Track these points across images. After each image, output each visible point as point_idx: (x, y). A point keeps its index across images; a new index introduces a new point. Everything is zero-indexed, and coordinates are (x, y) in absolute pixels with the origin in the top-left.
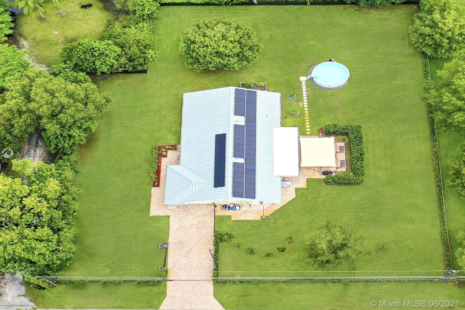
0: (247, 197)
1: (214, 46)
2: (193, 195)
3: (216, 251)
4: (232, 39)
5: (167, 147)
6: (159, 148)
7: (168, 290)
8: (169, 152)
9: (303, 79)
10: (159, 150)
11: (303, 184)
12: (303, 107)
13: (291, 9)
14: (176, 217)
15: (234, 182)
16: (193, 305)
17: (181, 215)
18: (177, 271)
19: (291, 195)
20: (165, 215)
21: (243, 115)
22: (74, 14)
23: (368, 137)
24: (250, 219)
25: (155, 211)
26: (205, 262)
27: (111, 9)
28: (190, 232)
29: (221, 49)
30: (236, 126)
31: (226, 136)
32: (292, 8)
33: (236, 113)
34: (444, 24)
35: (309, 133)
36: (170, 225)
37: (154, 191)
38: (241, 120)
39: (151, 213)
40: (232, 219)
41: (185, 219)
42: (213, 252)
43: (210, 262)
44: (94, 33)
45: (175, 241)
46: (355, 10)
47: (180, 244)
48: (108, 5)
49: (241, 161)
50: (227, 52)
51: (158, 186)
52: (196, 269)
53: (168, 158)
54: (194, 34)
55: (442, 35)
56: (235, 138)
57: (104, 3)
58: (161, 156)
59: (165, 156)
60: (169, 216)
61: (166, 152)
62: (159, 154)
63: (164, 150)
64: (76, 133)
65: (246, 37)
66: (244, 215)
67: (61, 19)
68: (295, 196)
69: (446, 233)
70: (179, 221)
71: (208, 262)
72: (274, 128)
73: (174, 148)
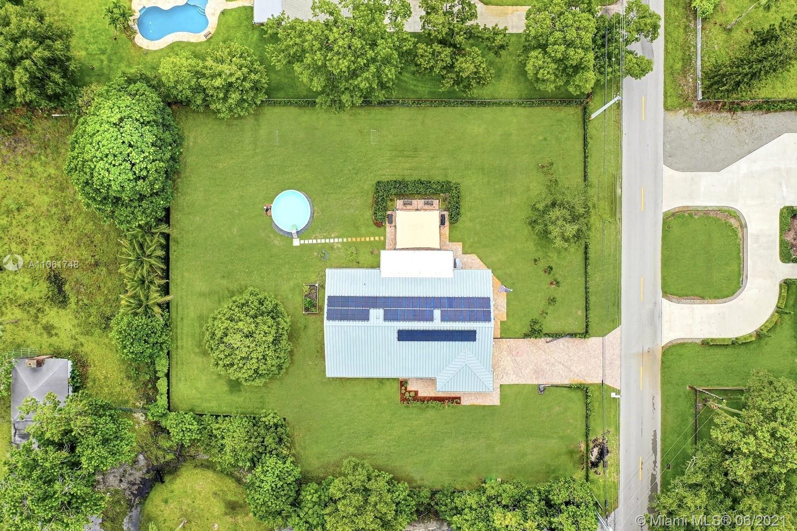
0: (489, 306)
1: (265, 348)
2: (482, 362)
3: (549, 335)
4: (253, 325)
5: (403, 391)
6: (404, 399)
7: (596, 382)
8: (409, 388)
9: (296, 242)
10: (408, 400)
11: (459, 246)
12: (343, 243)
13: (175, 253)
14: (502, 378)
15: (470, 320)
16: (615, 356)
17: (500, 372)
18: (572, 374)
19: (473, 259)
20: (499, 390)
21: (368, 311)
22: (184, 508)
23: (387, 175)
24: (505, 301)
25: (495, 400)
26: (562, 346)
27: (174, 465)
28: (523, 362)
29: (270, 338)
30: (385, 319)
31: (401, 329)
32: (175, 251)
33: (366, 318)
34: (231, 75)
35: (382, 238)
36: (512, 383)
37: (465, 402)
38: (376, 314)
39: (496, 404)
40: (505, 319)
41: (505, 368)
42: (549, 339)
43: (562, 341)
44: (217, 482)
45: (534, 377)
46: (179, 178)
47: (537, 372)
48: (167, 469)
49: (437, 313)
50: (273, 332)
51: (459, 398)
52: (570, 355)
53: (419, 390)
54: (244, 371)
55: (244, 79)
56: (404, 320)
57: (163, 474)
58: (416, 398)
59: (416, 393)
60: (501, 385)
61: (410, 392)
62: (414, 400)
63: (407, 394)
64: (399, 495)
65: (245, 308)
66: (499, 308)
67: (193, 523)
68: (474, 255)
69: (527, 102)
70: (507, 374)
71: (561, 344)
72: (382, 276)
73: (403, 383)
